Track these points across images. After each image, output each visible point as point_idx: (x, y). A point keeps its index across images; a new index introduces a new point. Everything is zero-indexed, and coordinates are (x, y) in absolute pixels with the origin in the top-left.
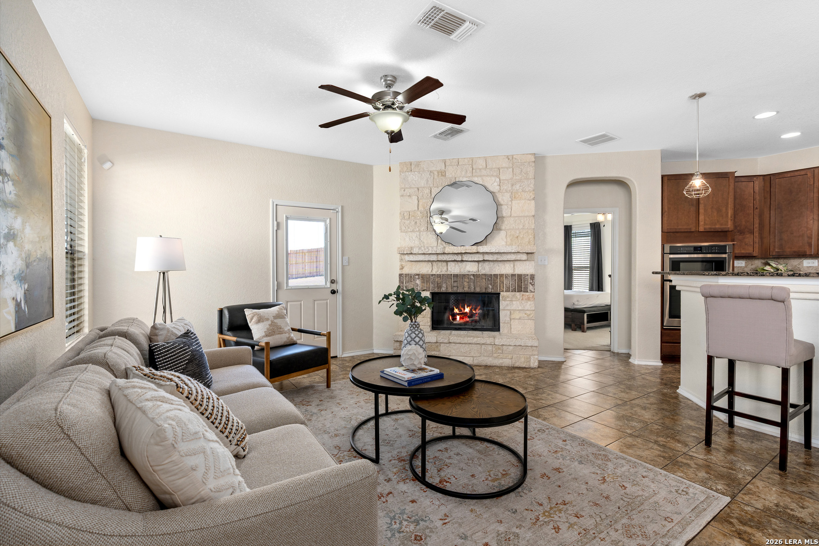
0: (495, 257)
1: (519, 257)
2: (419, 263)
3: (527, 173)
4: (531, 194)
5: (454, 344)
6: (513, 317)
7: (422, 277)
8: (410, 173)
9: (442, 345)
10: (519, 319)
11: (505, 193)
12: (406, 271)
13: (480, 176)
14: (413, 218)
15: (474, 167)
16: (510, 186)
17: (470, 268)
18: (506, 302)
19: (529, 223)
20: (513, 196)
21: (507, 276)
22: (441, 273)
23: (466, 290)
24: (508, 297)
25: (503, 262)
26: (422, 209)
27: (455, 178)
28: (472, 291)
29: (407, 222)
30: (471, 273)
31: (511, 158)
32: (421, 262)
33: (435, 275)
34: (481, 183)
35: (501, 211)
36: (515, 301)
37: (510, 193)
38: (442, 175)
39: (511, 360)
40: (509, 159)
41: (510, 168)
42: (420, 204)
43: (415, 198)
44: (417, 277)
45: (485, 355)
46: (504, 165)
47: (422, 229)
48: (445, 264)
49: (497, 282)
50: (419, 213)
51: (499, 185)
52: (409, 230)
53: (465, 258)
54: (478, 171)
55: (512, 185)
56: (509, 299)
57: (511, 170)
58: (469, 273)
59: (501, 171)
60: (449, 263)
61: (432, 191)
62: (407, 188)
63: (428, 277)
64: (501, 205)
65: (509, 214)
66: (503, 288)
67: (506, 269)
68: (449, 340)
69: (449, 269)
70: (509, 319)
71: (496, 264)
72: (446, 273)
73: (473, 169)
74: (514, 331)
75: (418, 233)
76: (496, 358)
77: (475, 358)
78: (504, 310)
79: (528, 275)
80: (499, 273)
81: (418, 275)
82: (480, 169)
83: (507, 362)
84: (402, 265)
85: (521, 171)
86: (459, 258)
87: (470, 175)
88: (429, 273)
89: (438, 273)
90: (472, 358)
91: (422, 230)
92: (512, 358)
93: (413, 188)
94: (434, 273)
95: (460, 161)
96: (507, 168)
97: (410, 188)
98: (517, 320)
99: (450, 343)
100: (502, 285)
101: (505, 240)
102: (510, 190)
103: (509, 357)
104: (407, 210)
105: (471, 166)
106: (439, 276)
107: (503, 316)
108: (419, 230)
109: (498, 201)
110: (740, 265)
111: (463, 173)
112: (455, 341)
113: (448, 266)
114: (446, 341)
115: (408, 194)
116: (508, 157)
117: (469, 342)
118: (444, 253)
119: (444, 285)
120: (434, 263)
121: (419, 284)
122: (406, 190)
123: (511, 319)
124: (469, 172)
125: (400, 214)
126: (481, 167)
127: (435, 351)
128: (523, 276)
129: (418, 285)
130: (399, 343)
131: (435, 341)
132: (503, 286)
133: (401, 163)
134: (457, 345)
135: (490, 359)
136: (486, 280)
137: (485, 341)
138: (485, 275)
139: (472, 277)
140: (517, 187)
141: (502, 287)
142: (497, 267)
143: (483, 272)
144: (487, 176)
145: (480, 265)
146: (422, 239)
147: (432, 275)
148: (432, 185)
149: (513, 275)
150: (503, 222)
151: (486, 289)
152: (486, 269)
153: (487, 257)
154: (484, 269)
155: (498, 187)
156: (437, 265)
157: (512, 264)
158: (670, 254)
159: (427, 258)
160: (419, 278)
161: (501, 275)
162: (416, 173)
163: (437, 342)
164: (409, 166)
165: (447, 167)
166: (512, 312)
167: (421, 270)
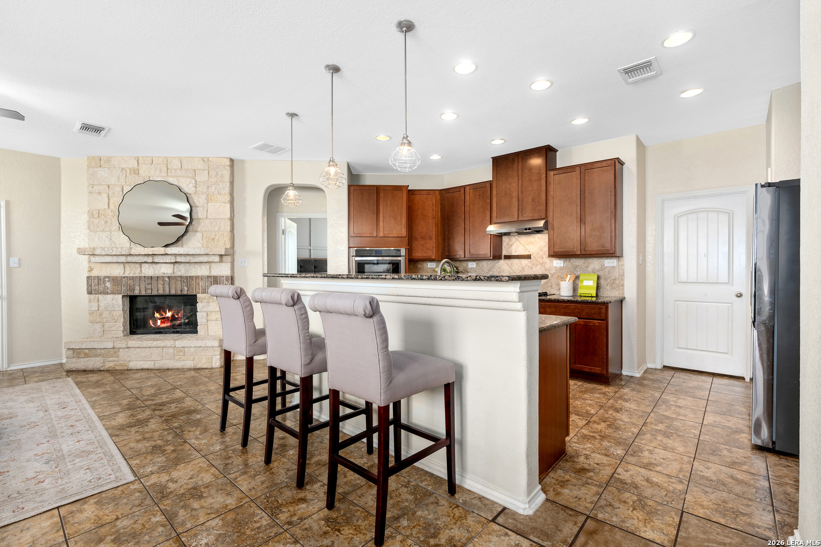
0: (187, 259)
1: (211, 259)
2: (110, 265)
3: (222, 176)
4: (226, 197)
5: (134, 349)
6: (209, 318)
7: (113, 280)
8: (99, 169)
9: (121, 350)
10: (216, 320)
11: (202, 195)
12: (95, 273)
13: (176, 176)
14: (102, 217)
15: (169, 167)
16: (205, 188)
17: (166, 270)
18: (203, 304)
19: (224, 225)
20: (209, 199)
21: (202, 278)
22: (135, 275)
23: (161, 292)
24: (204, 299)
25: (199, 264)
26: (114, 208)
27: (149, 177)
28: (167, 293)
29: (96, 221)
30: (166, 275)
31: (206, 160)
32: (111, 264)
33: (127, 277)
34: (176, 183)
35: (197, 213)
36: (212, 302)
37: (206, 195)
38: (134, 173)
39: (193, 362)
40: (204, 161)
41: (205, 170)
42: (111, 202)
43: (105, 196)
44: (107, 279)
45: (167, 358)
46: (199, 167)
47: (114, 228)
48: (138, 265)
49: (193, 284)
50: (109, 212)
51: (195, 187)
52: (99, 230)
53: (157, 259)
54: (173, 171)
55: (208, 187)
56: (206, 301)
57: (206, 172)
58: (164, 275)
59: (196, 173)
60: (143, 265)
61: (124, 189)
62: (96, 185)
63: (119, 279)
64: (197, 207)
65: (205, 216)
66: (199, 290)
67: (202, 271)
68: (127, 344)
69: (143, 271)
70: (206, 321)
71: (192, 265)
72: (139, 275)
73: (168, 169)
74: (211, 333)
75: (109, 233)
76: (178, 360)
77: (156, 362)
78: (201, 311)
79: (223, 277)
80: (194, 275)
81: (109, 277)
82: (175, 170)
83: (189, 364)
84: (90, 267)
85: (217, 174)
86: (150, 259)
87: (165, 174)
88: (122, 275)
89: (131, 275)
90: (153, 362)
91: (113, 230)
92: (194, 360)
93: (102, 185)
94: (126, 275)
95: (154, 159)
96: (203, 170)
97: (100, 185)
98: (213, 322)
99: (128, 348)
100: (197, 287)
101: (202, 242)
102: (206, 192)
103: (191, 359)
104: (96, 208)
105: (166, 165)
106: (133, 278)
107: (201, 317)
108: (110, 230)
109: (194, 202)
110: (432, 267)
111: (158, 172)
112: (133, 345)
113: (142, 268)
114: (124, 346)
115: (98, 191)
116: (203, 159)
117: (149, 345)
118: (130, 255)
119: (137, 288)
120: (127, 265)
121: (109, 286)
122: (95, 187)
123: (207, 321)
124: (163, 171)
125: (89, 212)
126: (176, 167)
127: (112, 357)
128: (219, 278)
129: (108, 288)
130: (72, 350)
131: (112, 347)
132: (199, 288)
133: (88, 158)
134: (137, 349)
135: (172, 362)
136: (181, 282)
137: (165, 344)
138: (181, 277)
139: (167, 279)
140: (213, 189)
141: (197, 289)
142: (194, 269)
143: (178, 274)
144: (183, 177)
145: (175, 267)
146: (113, 240)
147: (124, 277)
148: (123, 183)
149: (208, 277)
150: (199, 223)
151: (181, 291)
152: (182, 271)
153: (179, 259)
154: (180, 271)
155: (193, 189)
156: (130, 266)
157: (208, 266)
158: (356, 256)
159: (115, 259)
160: (109, 281)
161: (197, 277)
162: (106, 169)
163: (114, 348)
164: (98, 161)
165: (140, 165)
166: (209, 313)
167: (112, 272)
